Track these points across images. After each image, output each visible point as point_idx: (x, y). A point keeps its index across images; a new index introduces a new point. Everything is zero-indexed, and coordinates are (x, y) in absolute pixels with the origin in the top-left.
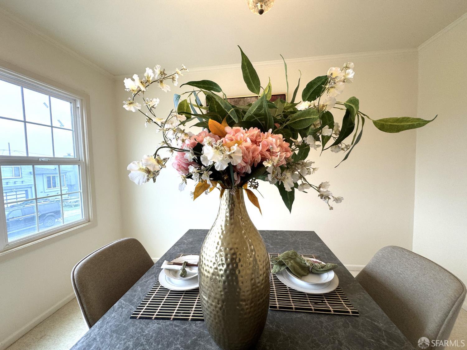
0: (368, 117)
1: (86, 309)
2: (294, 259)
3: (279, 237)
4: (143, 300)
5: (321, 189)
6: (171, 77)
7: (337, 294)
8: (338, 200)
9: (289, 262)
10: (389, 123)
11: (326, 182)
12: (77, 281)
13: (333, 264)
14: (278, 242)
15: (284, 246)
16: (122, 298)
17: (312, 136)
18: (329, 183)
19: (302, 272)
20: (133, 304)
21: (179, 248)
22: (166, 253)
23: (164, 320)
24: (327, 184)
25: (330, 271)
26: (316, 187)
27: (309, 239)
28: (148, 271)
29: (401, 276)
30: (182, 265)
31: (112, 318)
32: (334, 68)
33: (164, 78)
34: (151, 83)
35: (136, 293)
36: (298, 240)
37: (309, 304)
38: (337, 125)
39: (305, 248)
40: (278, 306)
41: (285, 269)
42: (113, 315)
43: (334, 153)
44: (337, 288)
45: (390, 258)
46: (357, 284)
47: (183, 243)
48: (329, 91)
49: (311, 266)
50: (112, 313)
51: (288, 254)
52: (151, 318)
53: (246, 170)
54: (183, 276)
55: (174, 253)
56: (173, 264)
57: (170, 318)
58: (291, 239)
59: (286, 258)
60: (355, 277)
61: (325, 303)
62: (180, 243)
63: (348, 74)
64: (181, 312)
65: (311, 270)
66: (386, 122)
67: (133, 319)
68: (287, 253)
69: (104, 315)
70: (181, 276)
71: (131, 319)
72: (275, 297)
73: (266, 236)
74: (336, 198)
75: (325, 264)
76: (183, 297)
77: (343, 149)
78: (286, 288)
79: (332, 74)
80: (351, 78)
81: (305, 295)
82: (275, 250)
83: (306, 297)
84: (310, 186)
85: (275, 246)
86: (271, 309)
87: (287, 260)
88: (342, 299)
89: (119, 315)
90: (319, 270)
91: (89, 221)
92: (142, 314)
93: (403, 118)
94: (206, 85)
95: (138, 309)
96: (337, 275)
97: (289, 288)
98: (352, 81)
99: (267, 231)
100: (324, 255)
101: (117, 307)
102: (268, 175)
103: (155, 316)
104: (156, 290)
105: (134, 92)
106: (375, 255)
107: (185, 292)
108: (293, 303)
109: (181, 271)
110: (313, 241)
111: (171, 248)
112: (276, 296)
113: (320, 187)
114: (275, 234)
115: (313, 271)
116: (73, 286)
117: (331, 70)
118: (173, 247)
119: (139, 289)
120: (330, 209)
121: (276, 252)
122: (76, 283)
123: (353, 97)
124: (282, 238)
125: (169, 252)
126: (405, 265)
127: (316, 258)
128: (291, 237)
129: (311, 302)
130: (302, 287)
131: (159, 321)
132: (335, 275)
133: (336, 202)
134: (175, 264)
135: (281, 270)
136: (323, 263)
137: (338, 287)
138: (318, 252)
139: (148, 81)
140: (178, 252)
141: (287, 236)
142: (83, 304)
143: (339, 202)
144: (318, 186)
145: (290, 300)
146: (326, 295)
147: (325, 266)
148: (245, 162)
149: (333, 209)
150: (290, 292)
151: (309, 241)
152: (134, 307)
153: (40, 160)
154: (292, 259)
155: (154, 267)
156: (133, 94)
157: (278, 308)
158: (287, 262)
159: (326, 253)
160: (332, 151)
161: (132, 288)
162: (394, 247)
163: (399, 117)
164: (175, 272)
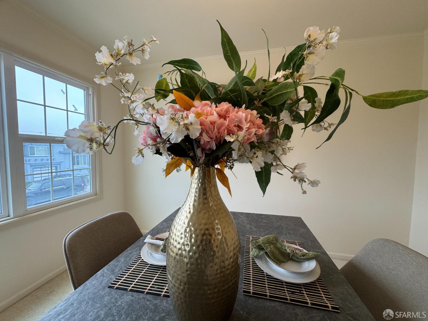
0: (357, 93)
1: (73, 274)
2: (275, 244)
3: (264, 221)
4: (124, 271)
5: (296, 171)
6: (140, 49)
7: (317, 286)
8: (314, 183)
9: (268, 247)
10: (383, 99)
11: (303, 163)
12: (68, 247)
13: (315, 253)
14: (262, 225)
15: (267, 229)
16: (106, 267)
17: (287, 111)
18: (305, 164)
19: (282, 258)
20: (114, 274)
21: (166, 224)
22: (154, 228)
23: (138, 293)
24: (304, 166)
25: (312, 260)
26: (291, 168)
27: (294, 225)
28: (135, 243)
29: (393, 272)
30: (163, 241)
31: (92, 285)
32: (312, 28)
33: (133, 51)
34: (122, 57)
35: (119, 263)
36: (283, 225)
37: (285, 293)
38: (319, 100)
39: (289, 233)
40: (252, 291)
41: (263, 254)
42: (94, 283)
43: (315, 132)
44: (318, 279)
45: (381, 252)
46: (341, 277)
47: (171, 220)
48: (308, 58)
49: (292, 253)
50: (94, 281)
51: (268, 239)
52: (126, 290)
53: (211, 146)
54: (164, 251)
55: (161, 228)
56: (156, 239)
57: (144, 291)
58: (275, 223)
59: (266, 242)
60: (339, 269)
61: (303, 293)
62: (169, 220)
63: (331, 38)
64: (155, 287)
65: (292, 257)
66: (378, 98)
67: (110, 289)
68: (268, 237)
69: (86, 281)
70: (162, 251)
71: (109, 288)
72: (250, 282)
73: (251, 219)
74: (311, 182)
75: (307, 252)
76: (160, 271)
77: (326, 129)
78: (264, 273)
79: (309, 36)
80: (335, 43)
81: (282, 282)
82: (258, 233)
83: (283, 285)
84: (283, 167)
85: (258, 229)
86: (244, 293)
87: (266, 245)
88: (323, 291)
89: (99, 283)
90: (300, 257)
91: (96, 195)
92: (119, 285)
93: (400, 92)
94: (187, 64)
95: (117, 279)
96: (320, 265)
97: (266, 273)
98: (336, 47)
99: (253, 214)
100: (309, 243)
101: (99, 275)
102: (232, 152)
103: (130, 288)
104: (137, 262)
105: (106, 66)
106: (364, 247)
107: (163, 267)
108: (268, 289)
109: (162, 246)
110: (298, 227)
111: (159, 224)
112: (252, 281)
113: (295, 169)
114: (261, 217)
115: (294, 258)
116: (64, 251)
117: (308, 31)
118: (161, 223)
119: (123, 260)
120: (303, 193)
121: (259, 236)
122: (66, 249)
123: (340, 69)
124: (266, 221)
125: (156, 227)
126: (398, 261)
127: (300, 245)
128: (276, 221)
129: (287, 291)
130: (279, 274)
131: (133, 293)
132: (316, 264)
133: (311, 186)
134: (157, 239)
135: (259, 254)
136: (305, 251)
137: (319, 277)
138: (302, 239)
139: (118, 54)
140: (165, 228)
141: (272, 220)
142: (71, 269)
143: (315, 185)
144: (293, 168)
145: (265, 287)
146: (305, 285)
147: (307, 254)
148: (210, 138)
149: (306, 193)
150: (267, 278)
151: (294, 227)
152: (114, 277)
153: (56, 139)
154: (272, 244)
155: (140, 240)
156: (105, 68)
157: (251, 293)
158: (266, 247)
159: (311, 241)
160: (313, 130)
161: (116, 258)
162: (387, 240)
163: (394, 91)
164: (157, 246)
